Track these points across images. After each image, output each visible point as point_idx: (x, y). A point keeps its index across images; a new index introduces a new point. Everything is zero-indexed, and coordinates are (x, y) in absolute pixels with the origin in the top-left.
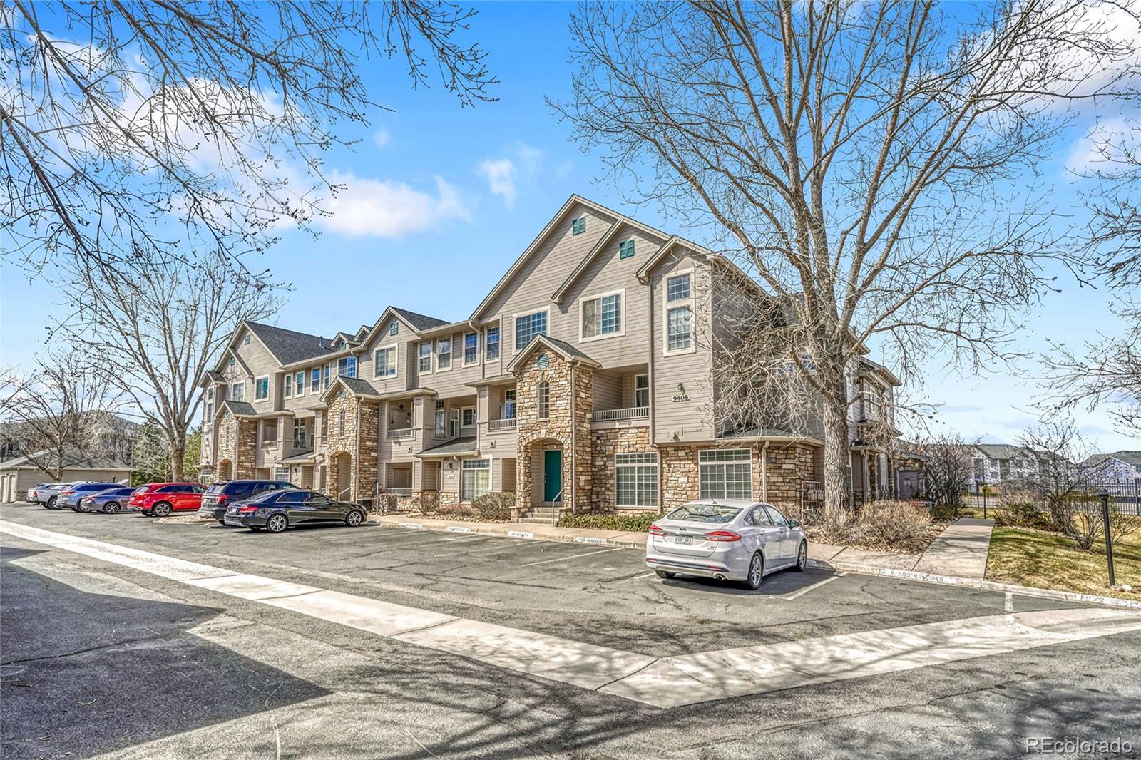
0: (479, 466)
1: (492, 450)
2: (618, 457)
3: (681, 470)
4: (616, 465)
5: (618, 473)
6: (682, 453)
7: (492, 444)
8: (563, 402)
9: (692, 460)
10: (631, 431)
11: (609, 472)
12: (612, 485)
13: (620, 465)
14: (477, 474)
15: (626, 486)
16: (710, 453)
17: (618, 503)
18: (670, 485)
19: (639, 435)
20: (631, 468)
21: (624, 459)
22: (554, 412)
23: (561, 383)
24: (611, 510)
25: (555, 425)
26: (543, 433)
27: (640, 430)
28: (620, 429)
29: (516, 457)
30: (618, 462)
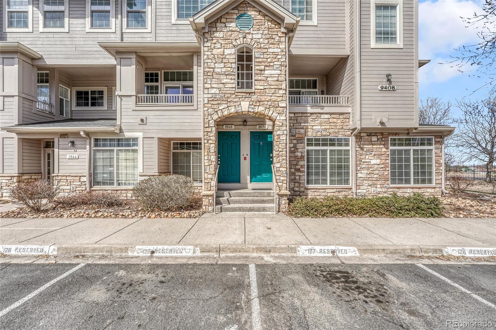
0: (118, 145)
1: (142, 127)
2: (308, 140)
3: (373, 153)
4: (307, 148)
5: (308, 155)
6: (374, 139)
7: (142, 120)
8: (273, 72)
9: (384, 145)
10: (323, 116)
11: (299, 154)
12: (302, 166)
13: (310, 148)
14: (118, 155)
15: (317, 167)
16: (399, 139)
17: (308, 183)
18: (363, 166)
19: (331, 120)
20: (322, 151)
21: (317, 142)
22: (262, 83)
23: (270, 50)
24: (302, 189)
25: (263, 98)
26: (245, 106)
27: (333, 116)
28: (312, 114)
29: (202, 136)
30: (308, 145)
